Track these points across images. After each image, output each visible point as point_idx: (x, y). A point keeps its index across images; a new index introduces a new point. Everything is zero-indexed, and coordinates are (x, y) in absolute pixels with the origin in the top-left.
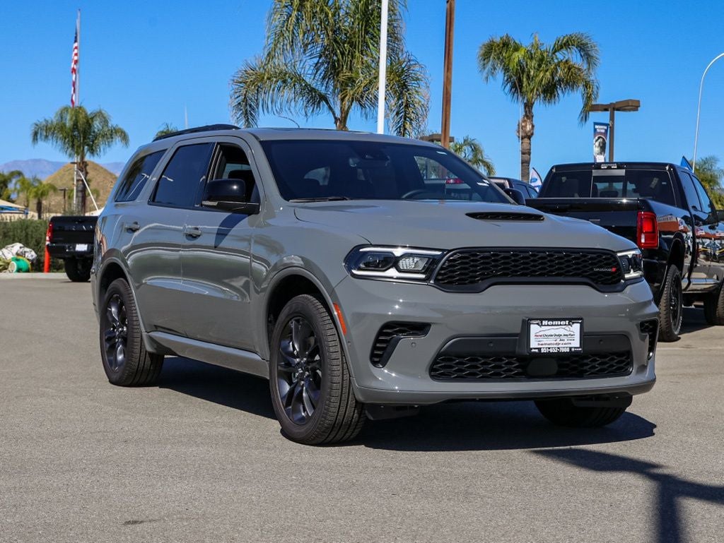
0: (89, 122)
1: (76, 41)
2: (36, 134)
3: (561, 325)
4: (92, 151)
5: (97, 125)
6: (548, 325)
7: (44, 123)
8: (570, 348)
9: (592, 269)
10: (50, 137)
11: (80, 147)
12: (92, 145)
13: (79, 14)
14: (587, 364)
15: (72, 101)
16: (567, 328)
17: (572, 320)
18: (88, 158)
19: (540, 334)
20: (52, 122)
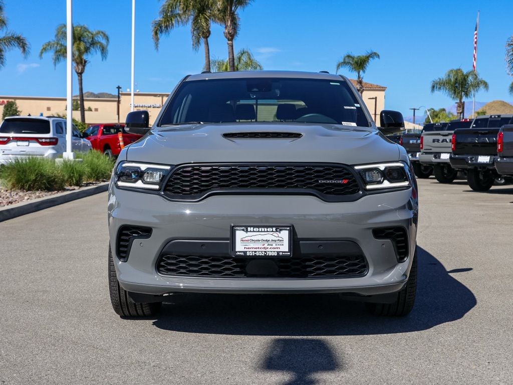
0: (465, 78)
1: (476, 30)
2: (433, 87)
3: (267, 231)
4: (467, 95)
5: (470, 78)
6: (254, 231)
7: (438, 80)
8: (278, 252)
9: (317, 181)
10: (442, 88)
11: (459, 93)
12: (467, 91)
13: (478, 14)
14: (311, 266)
15: (474, 65)
16: (275, 234)
17: (279, 228)
18: (464, 99)
19: (246, 239)
20: (443, 79)
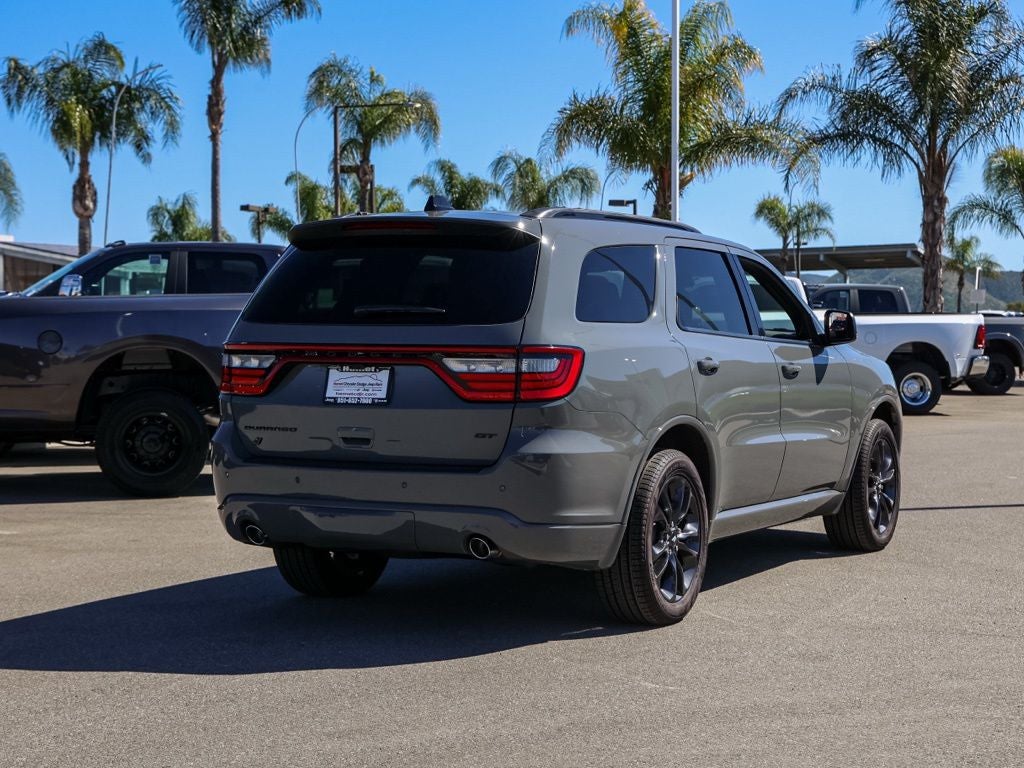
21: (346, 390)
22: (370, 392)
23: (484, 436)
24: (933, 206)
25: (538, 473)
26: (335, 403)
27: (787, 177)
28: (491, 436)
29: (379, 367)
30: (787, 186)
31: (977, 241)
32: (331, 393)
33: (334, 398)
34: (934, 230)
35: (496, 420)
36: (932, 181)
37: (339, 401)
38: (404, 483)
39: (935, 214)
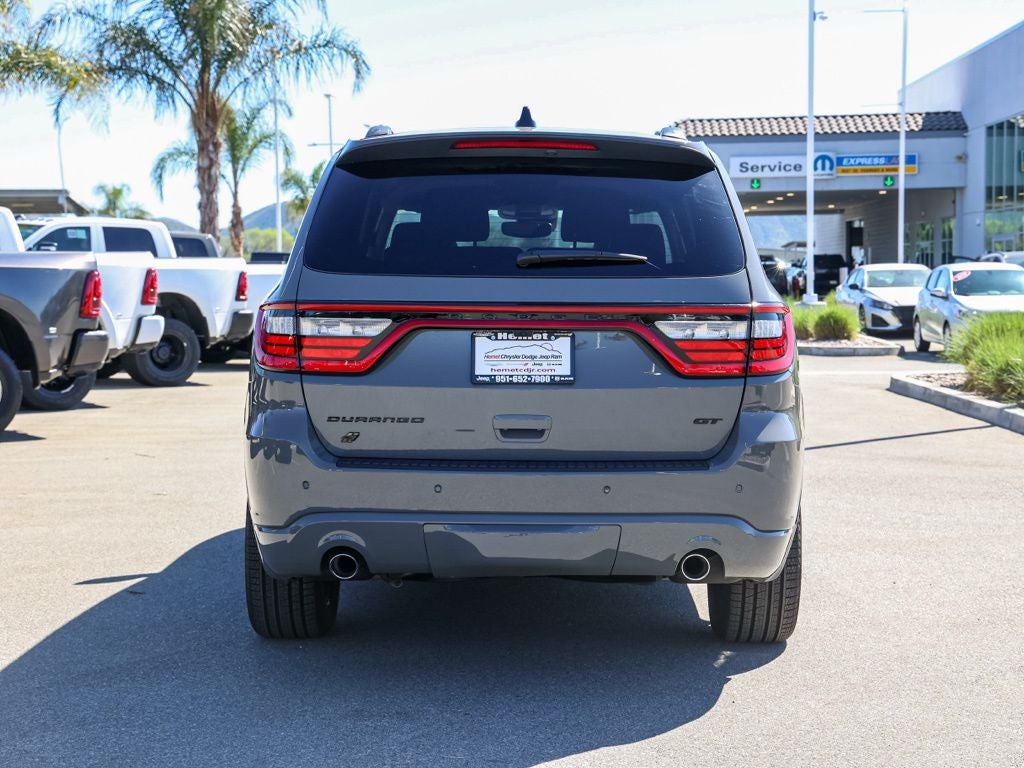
21: (505, 365)
22: (545, 366)
23: (705, 421)
24: (208, 151)
25: (760, 469)
26: (492, 383)
27: (57, 111)
28: (714, 421)
29: (553, 333)
30: (57, 119)
31: (129, 189)
32: (482, 368)
33: (491, 376)
34: (210, 176)
35: (720, 400)
36: (207, 125)
37: (498, 380)
38: (607, 487)
39: (211, 160)
